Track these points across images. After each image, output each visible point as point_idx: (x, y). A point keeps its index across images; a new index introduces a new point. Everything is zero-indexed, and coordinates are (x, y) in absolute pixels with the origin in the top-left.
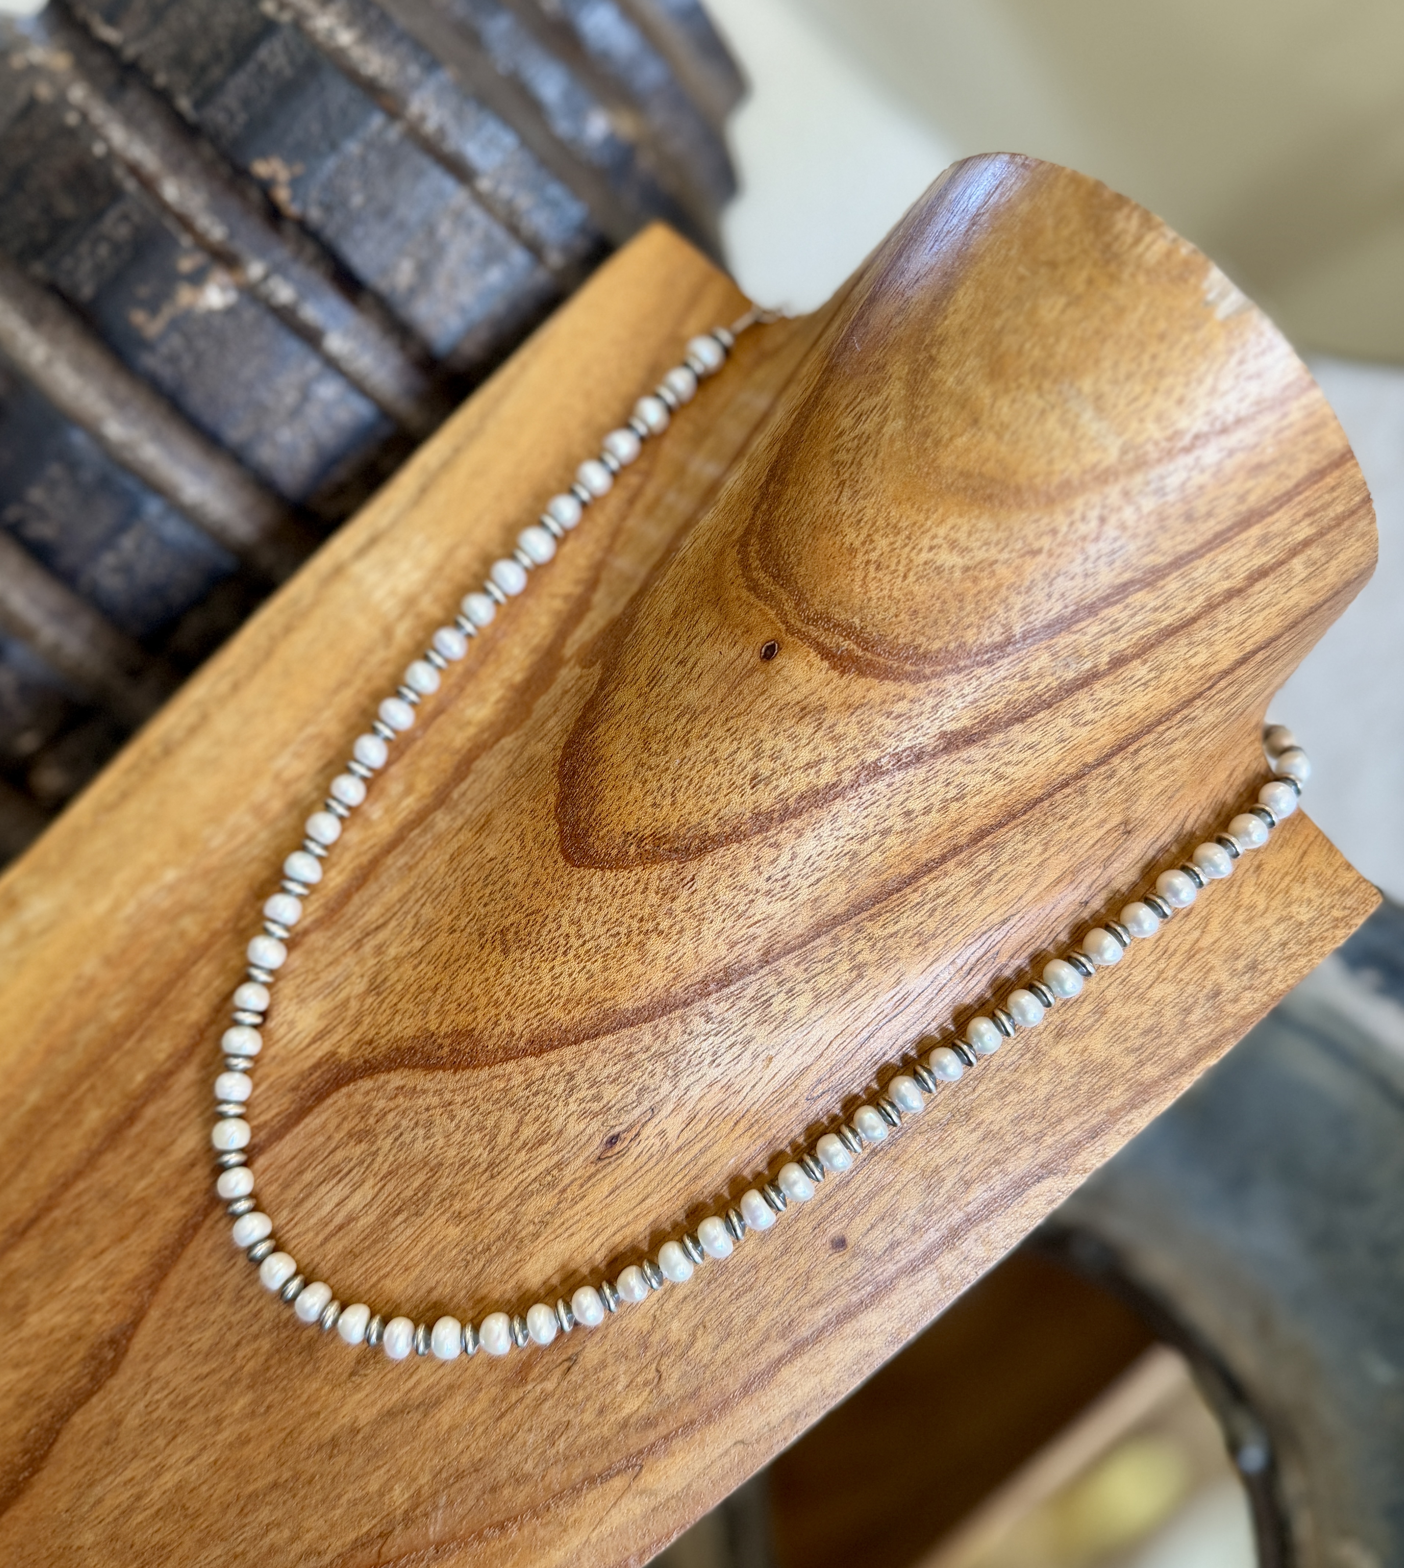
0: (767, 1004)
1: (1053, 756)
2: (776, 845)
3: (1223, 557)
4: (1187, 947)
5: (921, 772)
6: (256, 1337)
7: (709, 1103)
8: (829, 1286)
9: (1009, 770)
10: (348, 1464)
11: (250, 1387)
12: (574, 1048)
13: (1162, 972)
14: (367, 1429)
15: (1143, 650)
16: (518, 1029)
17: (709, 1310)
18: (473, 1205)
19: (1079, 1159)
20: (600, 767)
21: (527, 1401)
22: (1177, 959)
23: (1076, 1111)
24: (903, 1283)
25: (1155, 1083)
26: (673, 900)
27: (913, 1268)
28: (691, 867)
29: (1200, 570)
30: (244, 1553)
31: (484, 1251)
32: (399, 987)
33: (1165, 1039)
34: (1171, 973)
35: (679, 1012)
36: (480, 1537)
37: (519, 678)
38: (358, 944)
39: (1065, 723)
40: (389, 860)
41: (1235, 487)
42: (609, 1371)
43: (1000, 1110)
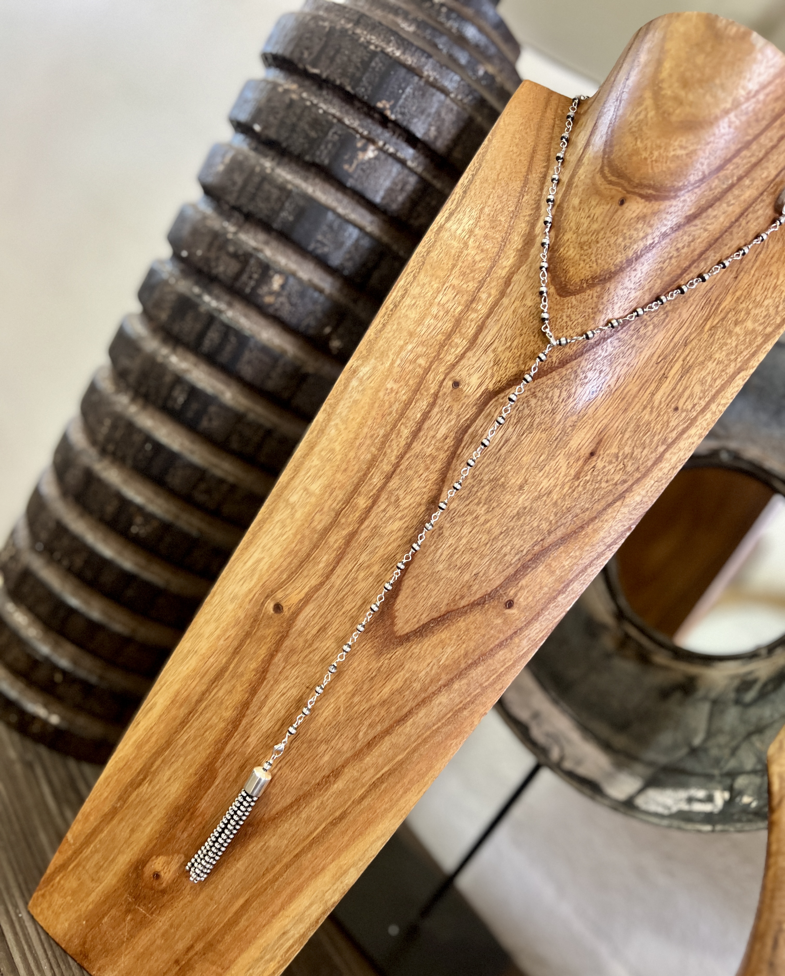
0: (638, 331)
1: (722, 219)
2: (635, 270)
3: (769, 134)
4: (773, 286)
5: (681, 232)
6: (483, 487)
7: (623, 372)
8: (675, 424)
9: (709, 227)
10: (525, 519)
11: (485, 504)
12: (576, 361)
13: (766, 296)
14: (529, 507)
15: (747, 173)
16: (554, 360)
17: (637, 441)
18: (549, 425)
19: (751, 364)
20: (565, 262)
21: (581, 484)
22: (771, 290)
23: (746, 348)
24: (700, 417)
25: (771, 333)
26: (603, 298)
27: (703, 411)
28: (608, 285)
29: (763, 139)
30: (496, 557)
31: (556, 440)
32: (506, 359)
33: (772, 318)
34: (769, 295)
35: (609, 340)
36: (575, 532)
37: (520, 247)
38: (486, 351)
39: (725, 205)
40: (489, 320)
41: (770, 107)
42: (607, 469)
43: (720, 354)
